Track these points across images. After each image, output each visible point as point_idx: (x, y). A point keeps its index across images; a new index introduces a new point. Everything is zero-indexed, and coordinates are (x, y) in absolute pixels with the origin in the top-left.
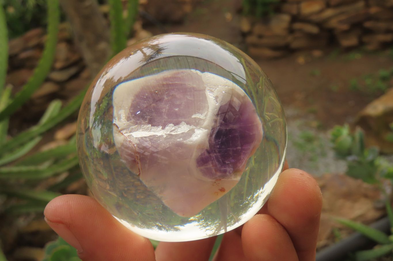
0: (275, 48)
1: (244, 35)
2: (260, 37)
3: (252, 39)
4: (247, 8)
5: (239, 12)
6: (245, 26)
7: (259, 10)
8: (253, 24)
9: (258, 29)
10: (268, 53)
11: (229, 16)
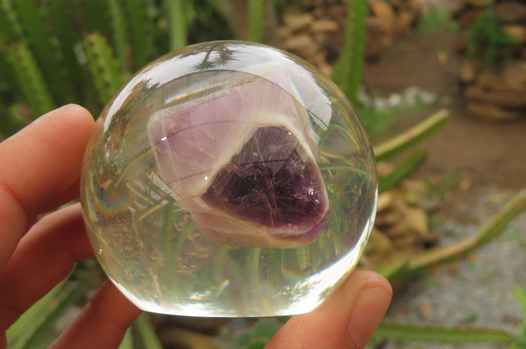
0: (506, 107)
1: (463, 85)
2: (487, 89)
3: (473, 92)
4: (472, 48)
5: (461, 52)
6: (467, 73)
7: (491, 53)
8: (478, 71)
9: (486, 78)
10: (495, 113)
11: (443, 57)
